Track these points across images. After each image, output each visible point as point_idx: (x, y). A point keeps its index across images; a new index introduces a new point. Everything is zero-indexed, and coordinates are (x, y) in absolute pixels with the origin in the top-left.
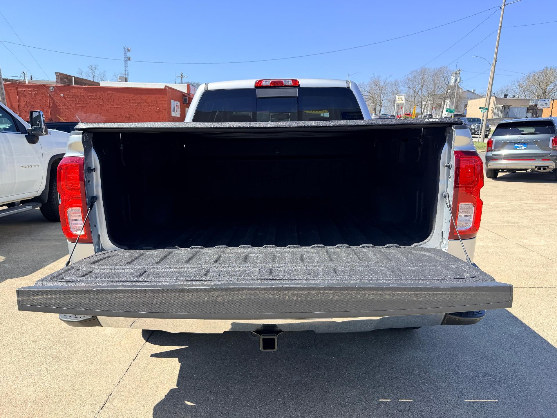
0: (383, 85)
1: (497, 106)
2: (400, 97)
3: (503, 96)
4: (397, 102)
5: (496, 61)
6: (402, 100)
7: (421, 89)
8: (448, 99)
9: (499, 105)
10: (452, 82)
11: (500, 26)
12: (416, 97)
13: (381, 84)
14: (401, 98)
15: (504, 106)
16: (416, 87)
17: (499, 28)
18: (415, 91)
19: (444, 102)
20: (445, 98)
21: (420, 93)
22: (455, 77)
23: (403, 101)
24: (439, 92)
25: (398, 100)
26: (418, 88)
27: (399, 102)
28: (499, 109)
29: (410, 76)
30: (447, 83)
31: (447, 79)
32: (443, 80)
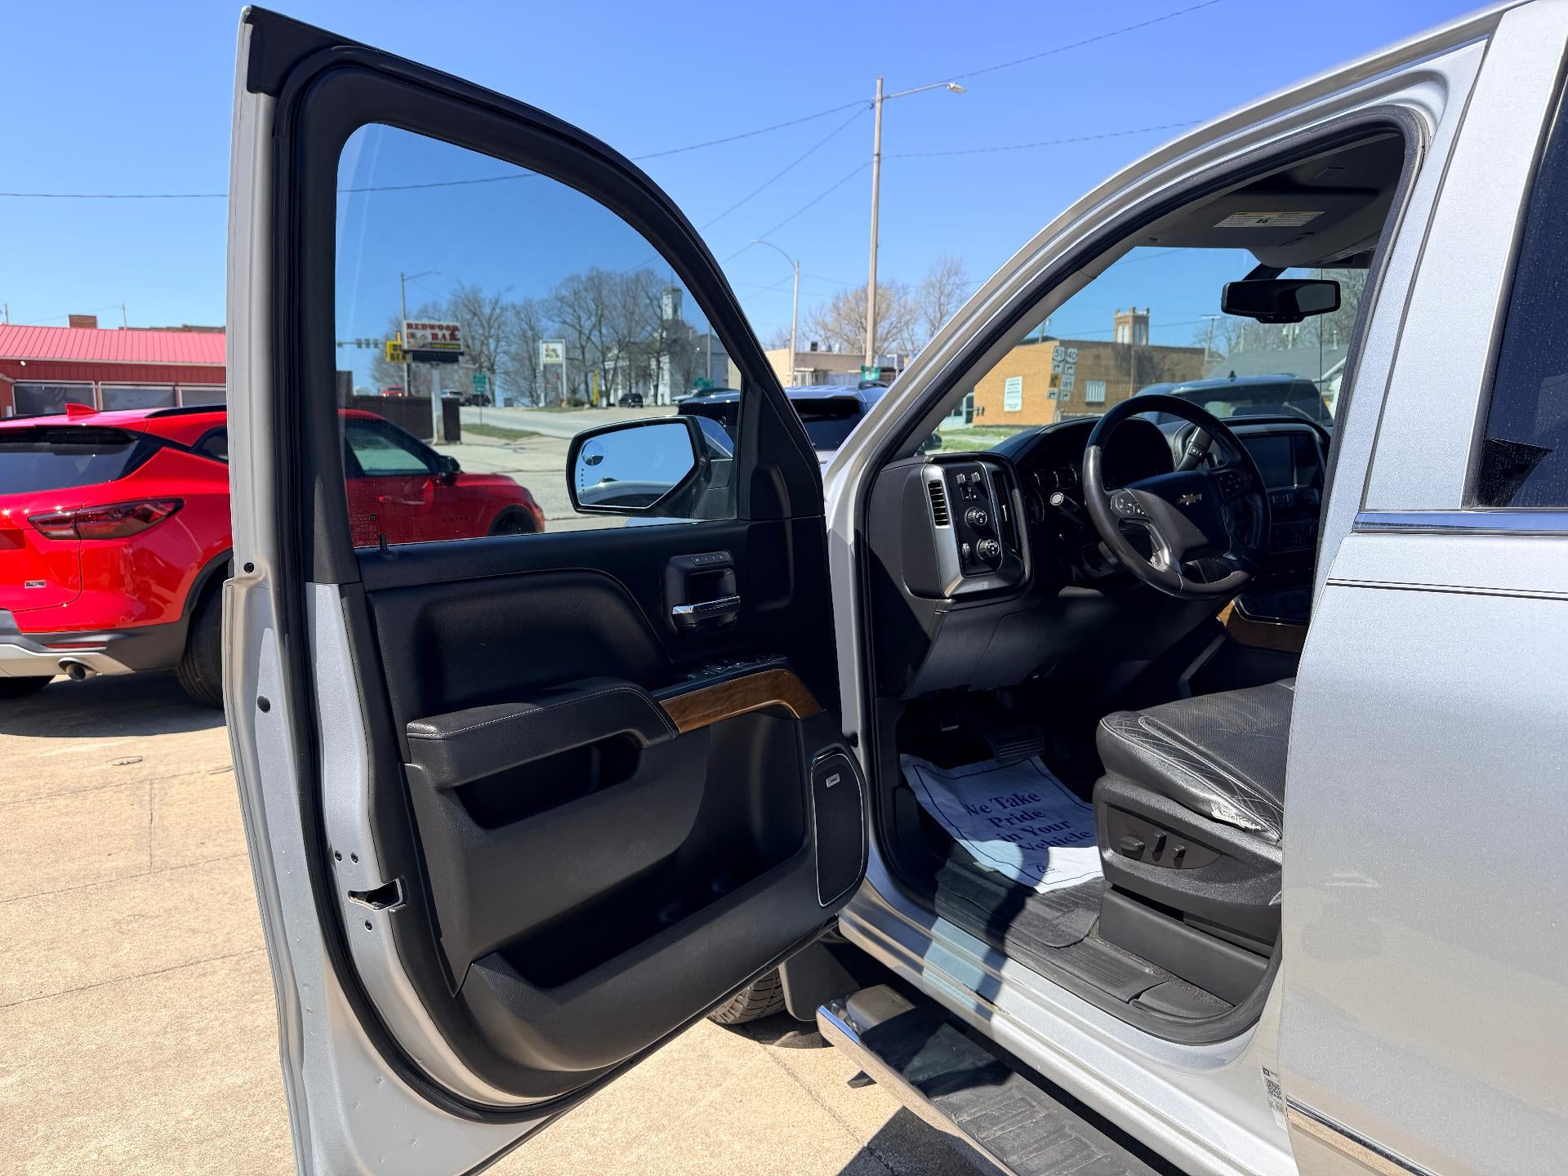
0: (491, 315)
1: (797, 371)
2: (552, 346)
3: (807, 348)
4: (543, 359)
6: (557, 356)
7: (599, 324)
8: (665, 355)
9: (803, 369)
10: (668, 313)
11: (876, 152)
12: (586, 350)
13: (487, 311)
14: (554, 350)
15: (815, 371)
16: (583, 320)
17: (876, 158)
18: (580, 333)
19: (659, 362)
20: (658, 353)
21: (595, 338)
22: (673, 299)
23: (561, 358)
24: (641, 336)
25: (547, 356)
26: (587, 325)
27: (549, 360)
28: (803, 378)
29: (564, 292)
30: (659, 314)
31: (655, 302)
32: (648, 305)
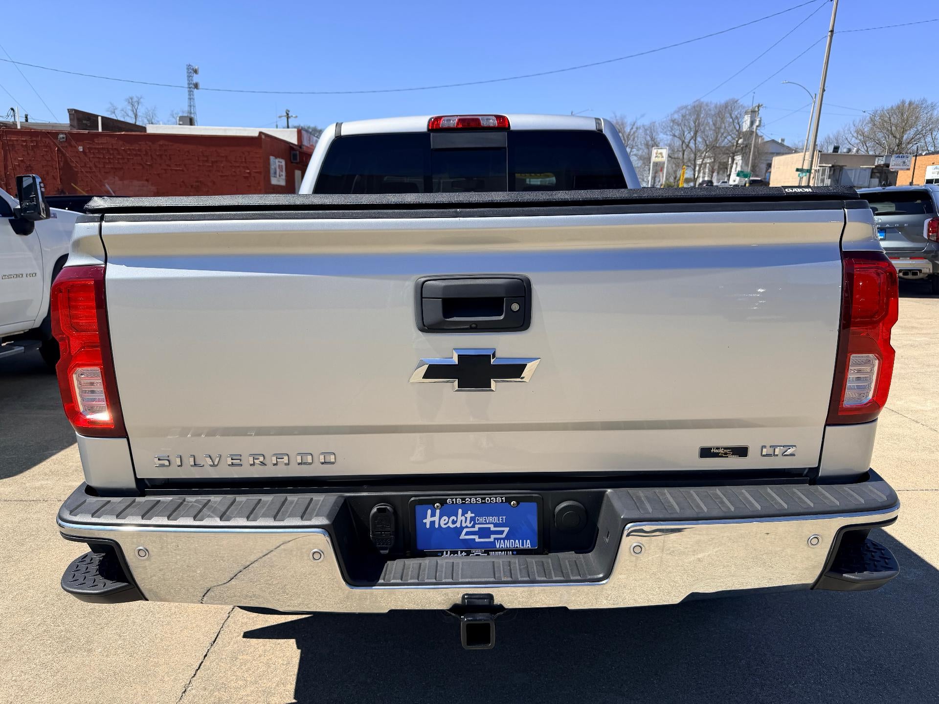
0: (630, 132)
1: (821, 166)
2: (660, 151)
3: (831, 150)
4: (654, 159)
5: (824, 90)
6: (663, 157)
7: (694, 138)
8: (739, 155)
9: (824, 165)
10: (745, 127)
11: (830, 29)
12: (685, 153)
13: (628, 130)
14: (661, 154)
15: (833, 166)
16: (686, 134)
17: (829, 34)
18: (683, 142)
19: (733, 160)
20: (733, 153)
21: (692, 145)
22: (751, 117)
23: (665, 159)
24: (725, 142)
25: (656, 157)
26: (688, 136)
27: (657, 160)
28: (824, 171)
29: (676, 116)
30: (738, 128)
31: (737, 120)
32: (731, 123)
